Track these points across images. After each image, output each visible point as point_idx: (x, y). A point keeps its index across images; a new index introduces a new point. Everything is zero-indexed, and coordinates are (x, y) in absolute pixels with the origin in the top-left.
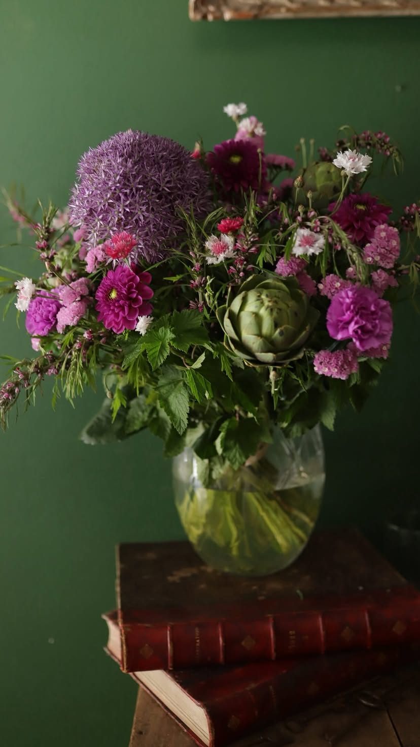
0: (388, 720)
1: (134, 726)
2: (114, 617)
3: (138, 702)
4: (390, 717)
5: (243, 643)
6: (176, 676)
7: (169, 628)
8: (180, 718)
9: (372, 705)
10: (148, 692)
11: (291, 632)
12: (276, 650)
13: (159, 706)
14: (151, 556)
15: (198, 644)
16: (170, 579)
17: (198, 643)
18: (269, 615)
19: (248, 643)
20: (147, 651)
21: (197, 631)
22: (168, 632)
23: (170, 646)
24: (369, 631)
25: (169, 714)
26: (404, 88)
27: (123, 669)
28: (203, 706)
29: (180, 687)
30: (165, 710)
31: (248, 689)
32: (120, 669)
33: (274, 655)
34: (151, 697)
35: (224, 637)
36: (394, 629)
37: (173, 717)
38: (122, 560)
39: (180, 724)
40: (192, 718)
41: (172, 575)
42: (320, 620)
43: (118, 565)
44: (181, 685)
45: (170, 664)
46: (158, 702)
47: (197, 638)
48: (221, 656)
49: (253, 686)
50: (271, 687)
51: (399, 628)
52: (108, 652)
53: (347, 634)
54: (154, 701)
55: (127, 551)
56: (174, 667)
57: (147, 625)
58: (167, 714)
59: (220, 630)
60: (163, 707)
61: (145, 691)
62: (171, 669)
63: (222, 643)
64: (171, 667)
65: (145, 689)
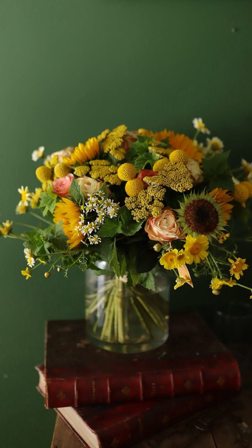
0: (212, 439)
1: (52, 442)
2: (42, 369)
3: (56, 425)
4: (213, 437)
5: (123, 391)
6: (80, 412)
7: (75, 381)
8: (82, 437)
9: (202, 430)
10: (63, 418)
11: (153, 384)
12: (143, 395)
13: (69, 428)
14: (67, 329)
15: (94, 392)
16: (79, 345)
17: (94, 390)
18: (140, 373)
19: (125, 391)
20: (61, 396)
21: (93, 383)
22: (75, 384)
23: (76, 392)
24: (202, 383)
25: (75, 434)
26: (236, 30)
27: (46, 407)
28: (96, 433)
29: (82, 419)
30: (73, 431)
31: (125, 421)
32: (44, 406)
33: (142, 398)
34: (64, 422)
35: (110, 387)
36: (218, 382)
37: (77, 436)
38: (49, 332)
39: (82, 441)
40: (89, 438)
41: (80, 342)
42: (172, 376)
43: (46, 335)
44: (82, 418)
45: (76, 404)
46: (69, 426)
47: (94, 387)
48: (109, 399)
49: (128, 419)
50: (139, 420)
51: (221, 381)
52: (39, 390)
53: (188, 385)
54: (66, 424)
55: (52, 325)
56: (78, 405)
57: (62, 379)
58: (74, 434)
59: (108, 382)
60: (71, 429)
61: (60, 418)
62: (76, 406)
63: (110, 391)
64: (77, 405)
65: (61, 416)
